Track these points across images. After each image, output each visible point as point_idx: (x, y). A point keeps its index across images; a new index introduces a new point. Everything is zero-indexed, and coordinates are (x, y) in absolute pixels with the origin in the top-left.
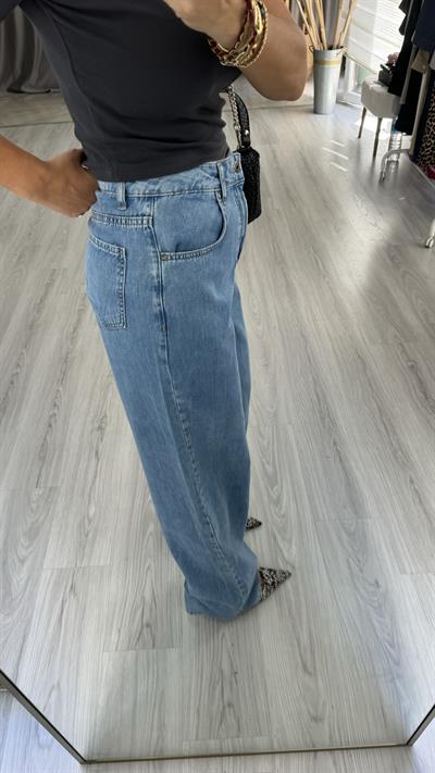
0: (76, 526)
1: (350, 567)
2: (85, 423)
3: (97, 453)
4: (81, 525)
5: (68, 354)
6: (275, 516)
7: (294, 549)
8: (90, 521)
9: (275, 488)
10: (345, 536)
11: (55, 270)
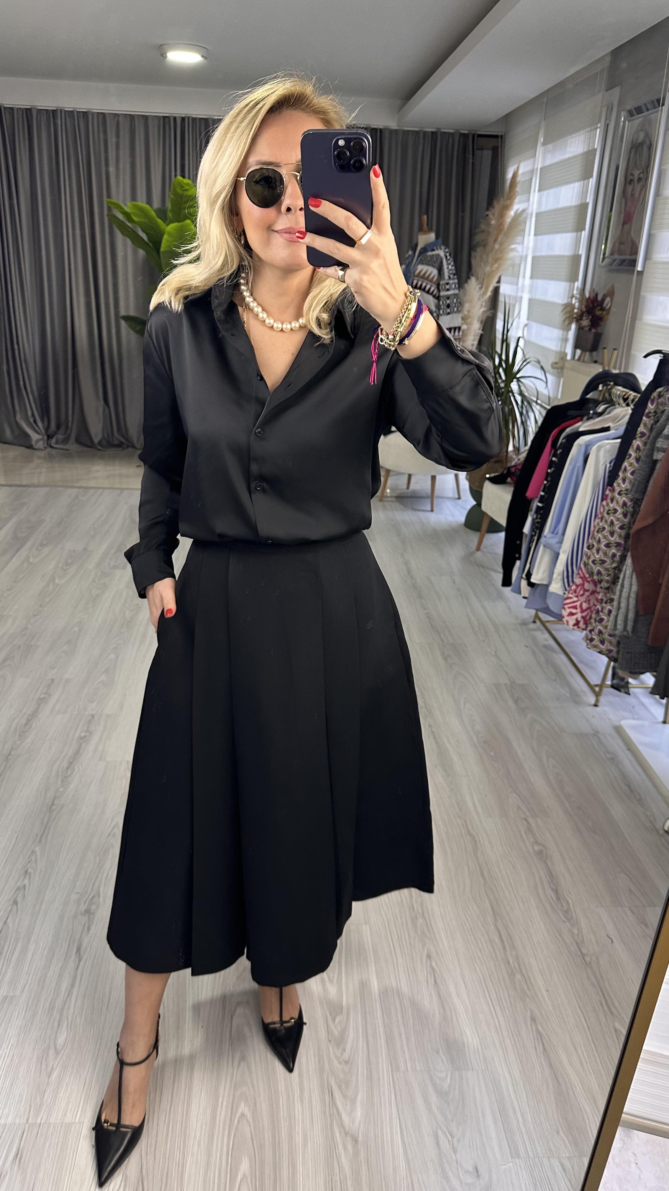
0: (35, 1059)
1: (438, 1144)
2: (66, 902)
3: (79, 950)
4: (43, 1058)
5: (55, 798)
6: (335, 1062)
7: (359, 1113)
8: (57, 1052)
9: (337, 1020)
10: (434, 1098)
11: (53, 680)
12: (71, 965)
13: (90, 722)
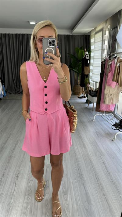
0: (7, 205)
2: (13, 175)
3: (15, 184)
4: (9, 205)
5: (11, 155)
6: (66, 204)
7: (71, 214)
8: (11, 204)
9: (66, 196)
10: (85, 211)
11: (11, 134)
12: (14, 186)
13: (17, 141)
